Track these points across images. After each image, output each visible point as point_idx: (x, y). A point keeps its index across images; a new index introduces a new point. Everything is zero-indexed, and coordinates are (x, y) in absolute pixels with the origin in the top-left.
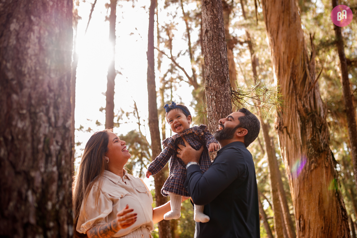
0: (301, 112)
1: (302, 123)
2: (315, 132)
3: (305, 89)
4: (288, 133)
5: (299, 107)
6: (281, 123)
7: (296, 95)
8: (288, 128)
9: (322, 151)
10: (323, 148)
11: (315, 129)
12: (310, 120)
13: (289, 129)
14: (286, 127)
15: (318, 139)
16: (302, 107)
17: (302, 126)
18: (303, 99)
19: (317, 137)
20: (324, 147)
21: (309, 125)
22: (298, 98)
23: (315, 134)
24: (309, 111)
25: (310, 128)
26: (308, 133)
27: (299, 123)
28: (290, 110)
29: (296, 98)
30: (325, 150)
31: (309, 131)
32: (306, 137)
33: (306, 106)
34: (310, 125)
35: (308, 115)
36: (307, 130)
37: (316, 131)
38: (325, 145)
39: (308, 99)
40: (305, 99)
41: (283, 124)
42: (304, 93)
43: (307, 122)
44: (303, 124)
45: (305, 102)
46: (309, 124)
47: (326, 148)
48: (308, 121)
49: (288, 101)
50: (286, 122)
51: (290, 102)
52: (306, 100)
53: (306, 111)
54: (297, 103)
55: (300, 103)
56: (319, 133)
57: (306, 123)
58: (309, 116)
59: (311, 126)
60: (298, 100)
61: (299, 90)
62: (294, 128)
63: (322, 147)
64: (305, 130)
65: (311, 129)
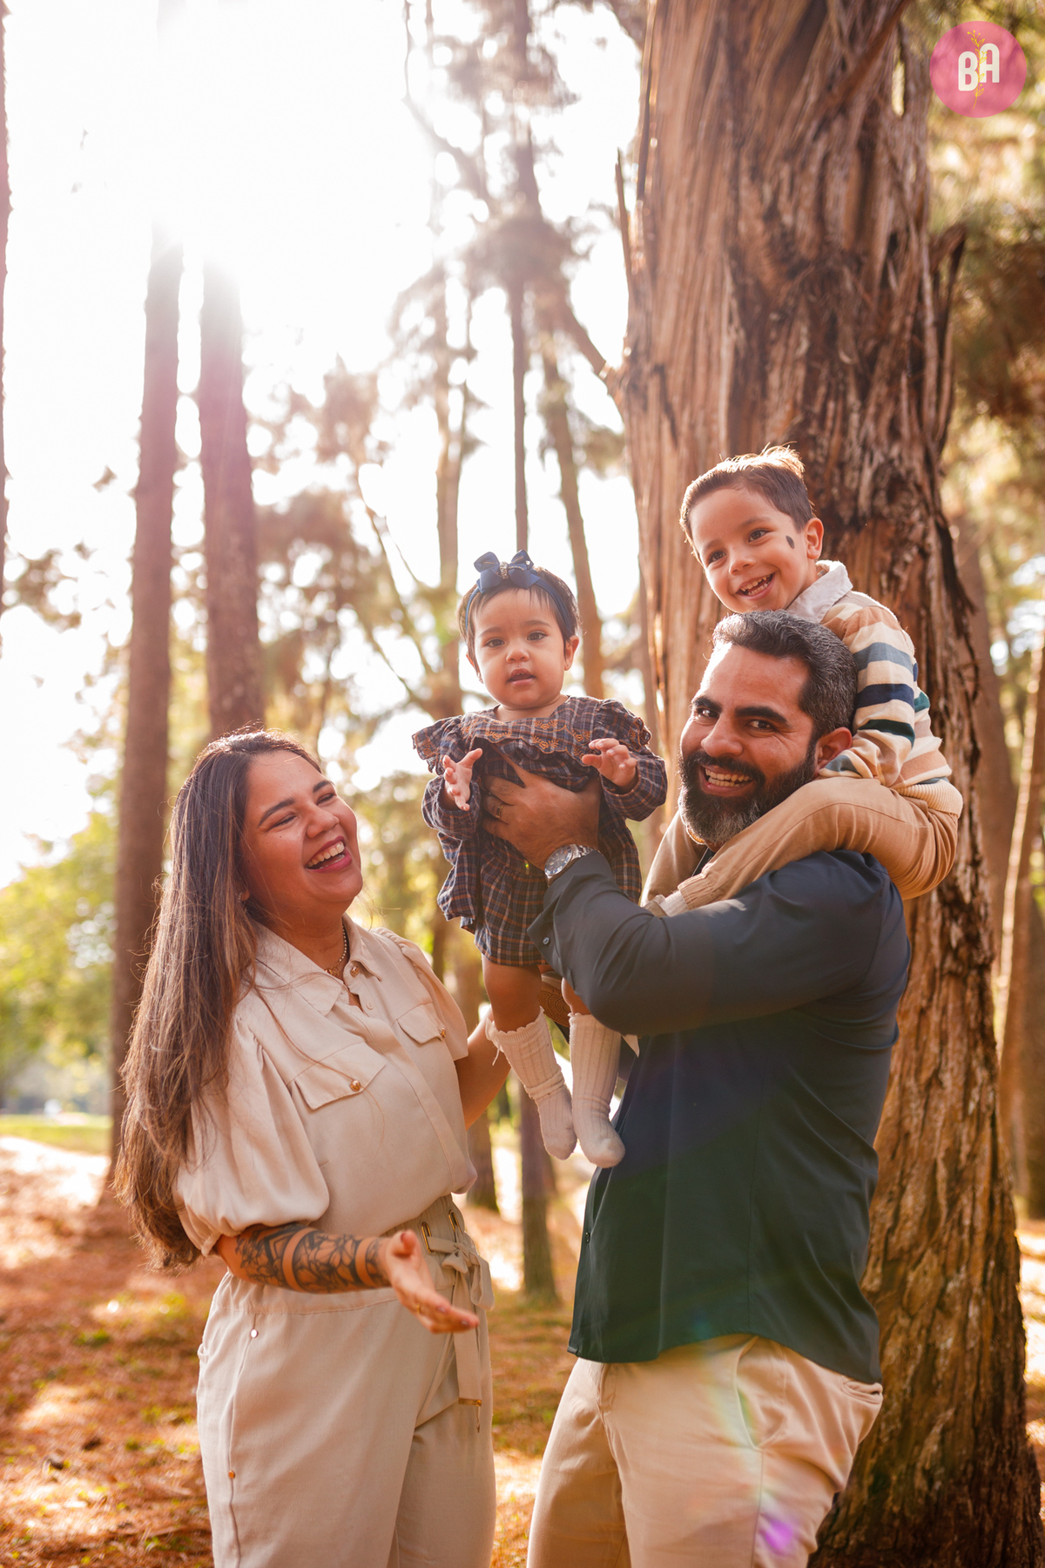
0: (750, 261)
1: (749, 337)
2: (822, 390)
3: (796, 103)
4: (667, 408)
5: (742, 227)
6: (642, 347)
7: (738, 147)
8: (671, 372)
9: (856, 523)
10: (863, 500)
11: (824, 373)
12: (802, 310)
13: (676, 377)
14: (660, 370)
15: (836, 440)
16: (759, 227)
17: (742, 353)
18: (777, 172)
19: (829, 423)
20: (875, 492)
21: (787, 346)
22: (745, 164)
23: (817, 409)
24: (804, 250)
25: (794, 366)
26: (774, 397)
27: (729, 333)
28: (693, 253)
29: (736, 166)
30: (876, 515)
31: (781, 386)
32: (763, 428)
33: (787, 219)
34: (798, 344)
35: (792, 274)
36: (774, 379)
37: (829, 386)
38: (884, 484)
39: (814, 169)
40: (785, 172)
41: (648, 354)
42: (786, 129)
43: (781, 323)
44: (754, 343)
45: (785, 188)
46: (792, 342)
47: (891, 498)
48: (787, 319)
49: (689, 194)
50: (663, 338)
51: (695, 198)
52: (793, 176)
53: (782, 247)
54: (737, 200)
55: (754, 196)
56: (852, 398)
57: (773, 335)
58: (799, 279)
59: (805, 345)
60: (745, 180)
61: (759, 111)
62: (701, 369)
63: (855, 496)
64: (763, 378)
65: (801, 373)
